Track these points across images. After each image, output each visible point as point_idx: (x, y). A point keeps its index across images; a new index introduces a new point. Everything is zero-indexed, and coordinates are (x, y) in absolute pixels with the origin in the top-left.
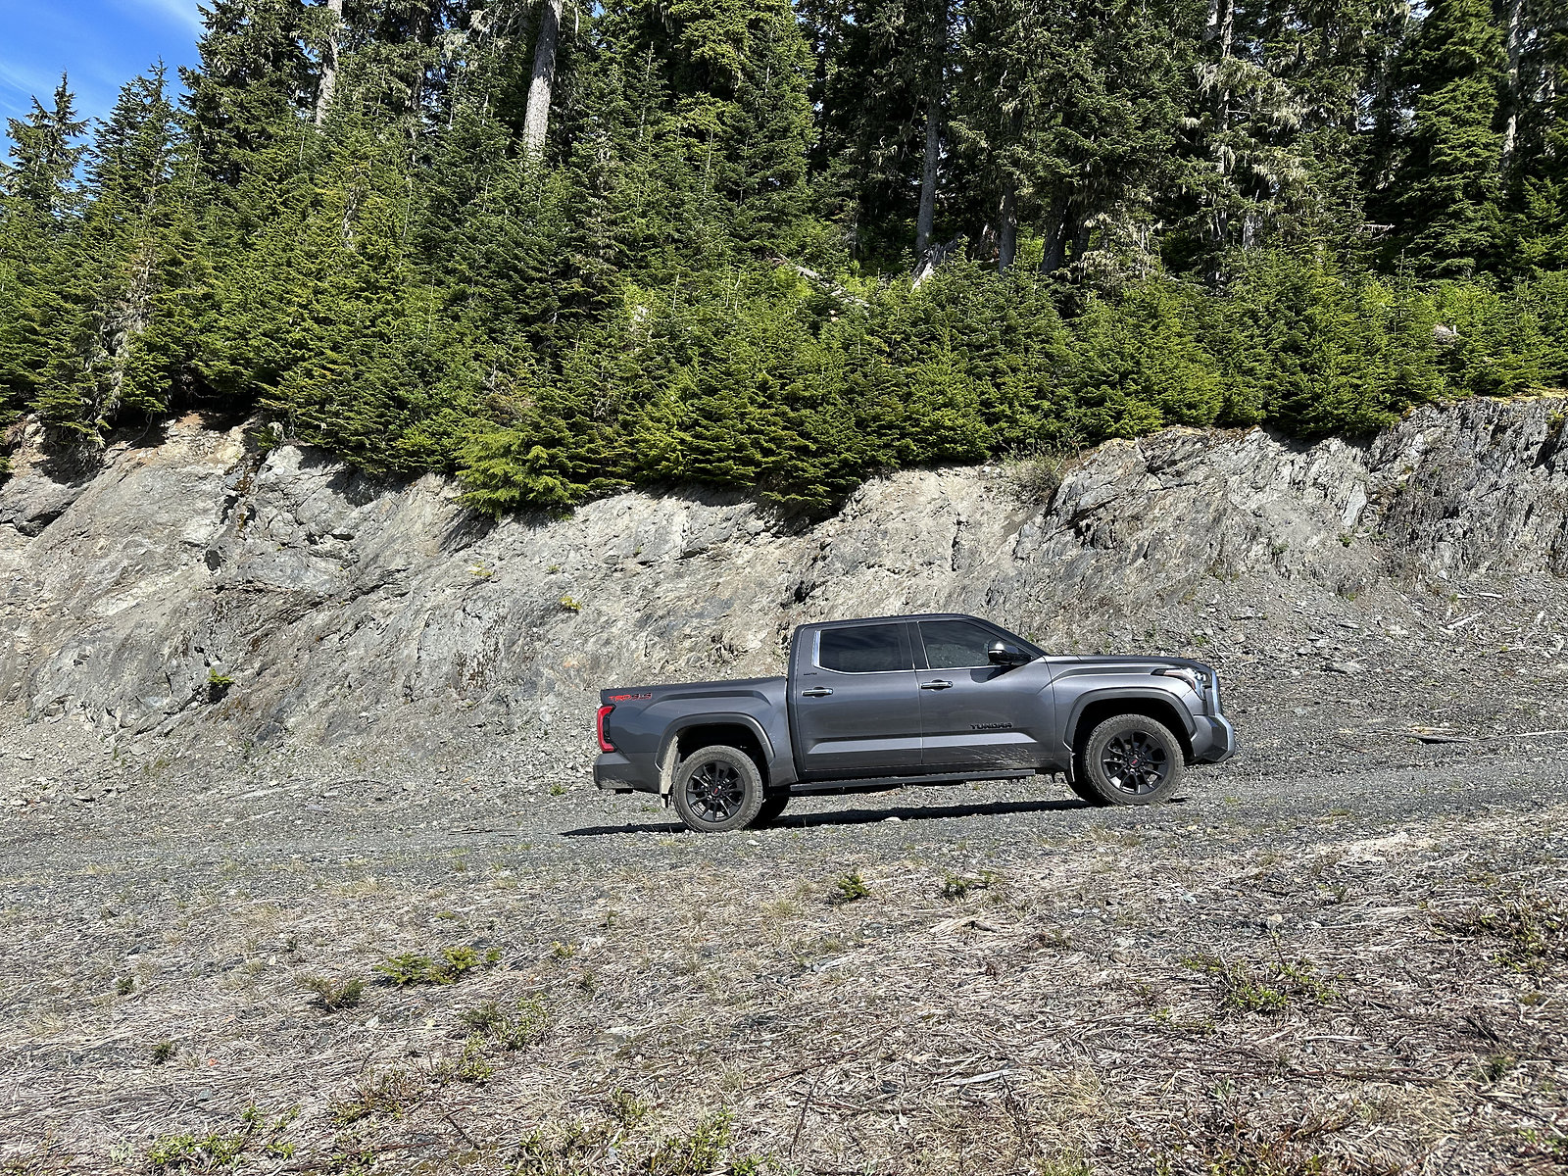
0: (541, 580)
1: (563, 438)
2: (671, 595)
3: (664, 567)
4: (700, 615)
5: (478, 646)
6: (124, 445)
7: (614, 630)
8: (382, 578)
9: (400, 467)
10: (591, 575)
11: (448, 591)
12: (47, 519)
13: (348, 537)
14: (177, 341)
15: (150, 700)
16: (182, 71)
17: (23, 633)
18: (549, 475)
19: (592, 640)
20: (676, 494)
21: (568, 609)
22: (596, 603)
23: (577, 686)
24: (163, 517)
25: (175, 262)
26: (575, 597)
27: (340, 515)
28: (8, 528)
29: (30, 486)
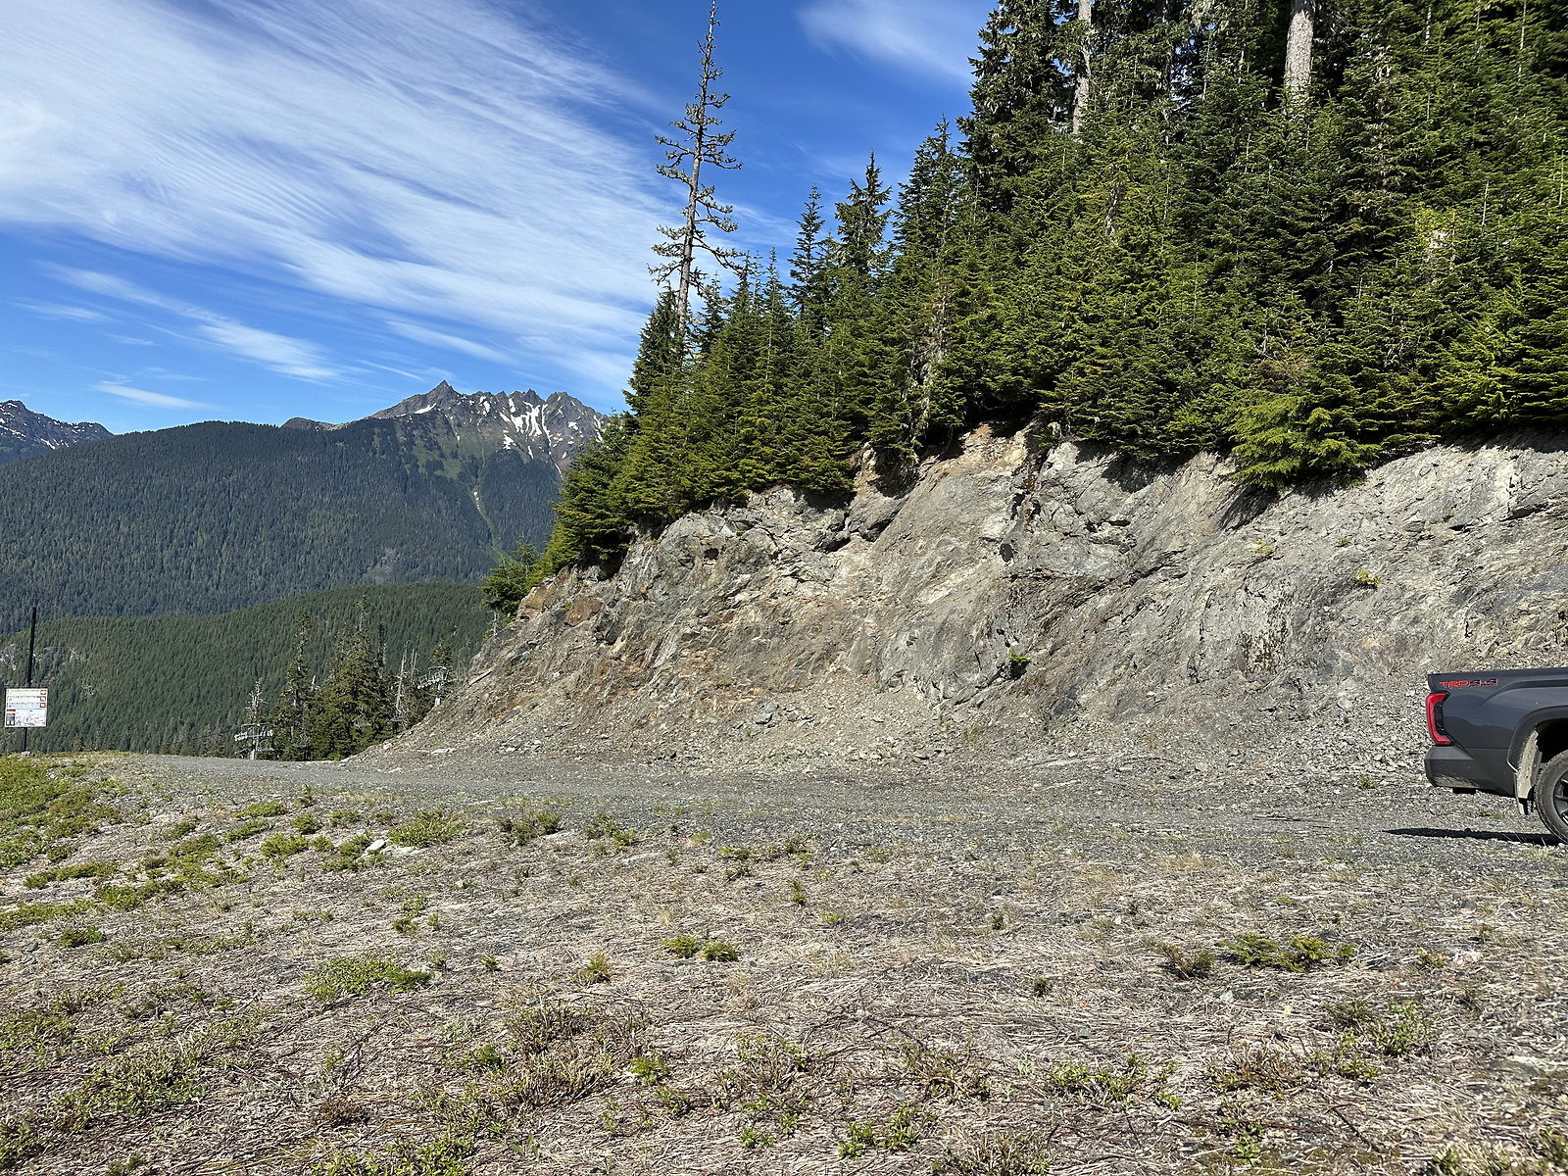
0: (1330, 554)
1: (1349, 396)
2: (1498, 564)
3: (1486, 531)
5: (1264, 626)
6: (933, 459)
7: (1423, 606)
8: (1159, 560)
9: (1172, 450)
10: (1390, 546)
11: (1228, 571)
12: (881, 526)
13: (1125, 523)
14: (969, 363)
15: (964, 675)
16: (960, 121)
17: (870, 620)
18: (1335, 438)
19: (1396, 618)
20: (1498, 443)
21: (1365, 585)
22: (1399, 577)
23: (1380, 670)
24: (966, 518)
25: (965, 293)
26: (1372, 571)
27: (1116, 503)
28: (856, 536)
29: (869, 501)
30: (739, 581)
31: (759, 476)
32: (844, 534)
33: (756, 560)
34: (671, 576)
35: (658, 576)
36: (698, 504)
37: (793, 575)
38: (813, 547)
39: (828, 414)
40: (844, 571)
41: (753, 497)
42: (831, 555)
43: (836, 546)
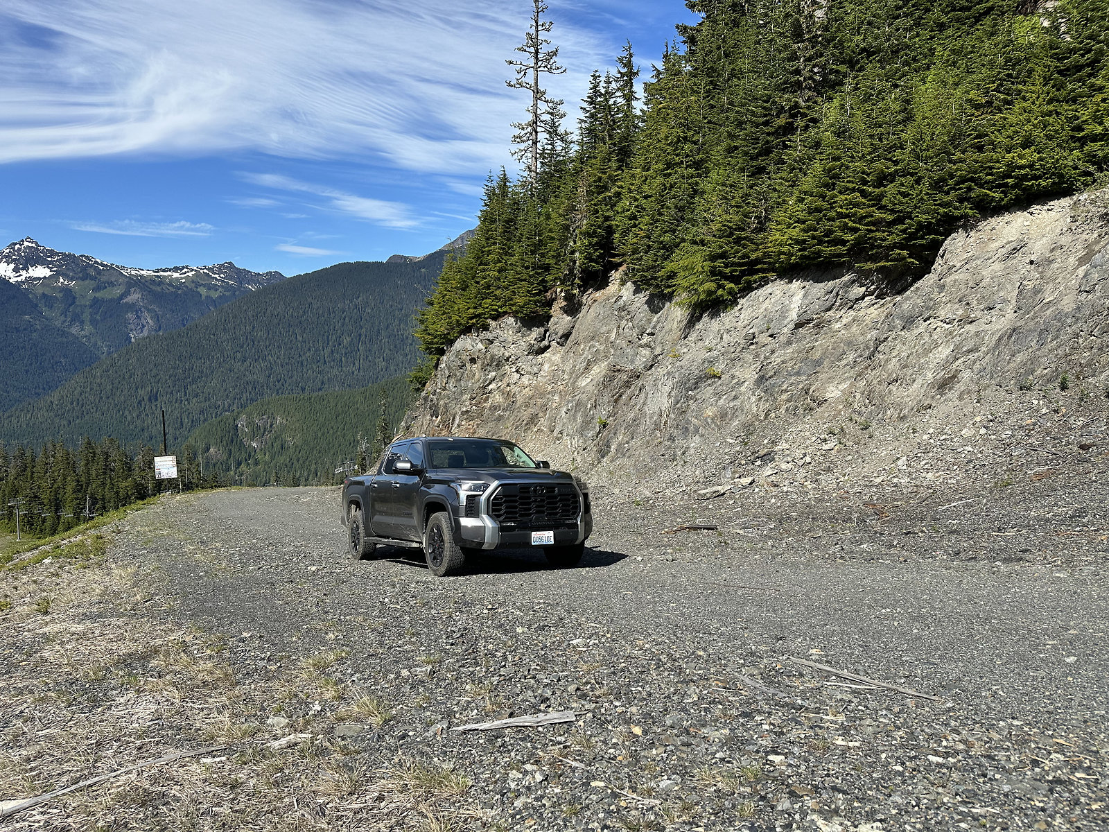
2: (779, 360)
3: (782, 338)
4: (798, 374)
5: (666, 404)
6: (591, 290)
7: (741, 388)
8: (653, 359)
10: (733, 350)
12: (566, 336)
13: (652, 334)
14: (599, 227)
17: (556, 398)
19: (725, 397)
21: (714, 376)
22: (734, 370)
23: (714, 429)
24: (604, 329)
26: (719, 368)
27: (649, 321)
28: (554, 344)
29: (559, 320)
30: (490, 376)
31: (493, 310)
32: (546, 343)
33: (498, 363)
34: (456, 375)
35: (449, 376)
36: (467, 330)
37: (517, 371)
38: (526, 353)
39: (527, 268)
40: (546, 367)
41: (493, 324)
42: (539, 357)
43: (542, 351)
